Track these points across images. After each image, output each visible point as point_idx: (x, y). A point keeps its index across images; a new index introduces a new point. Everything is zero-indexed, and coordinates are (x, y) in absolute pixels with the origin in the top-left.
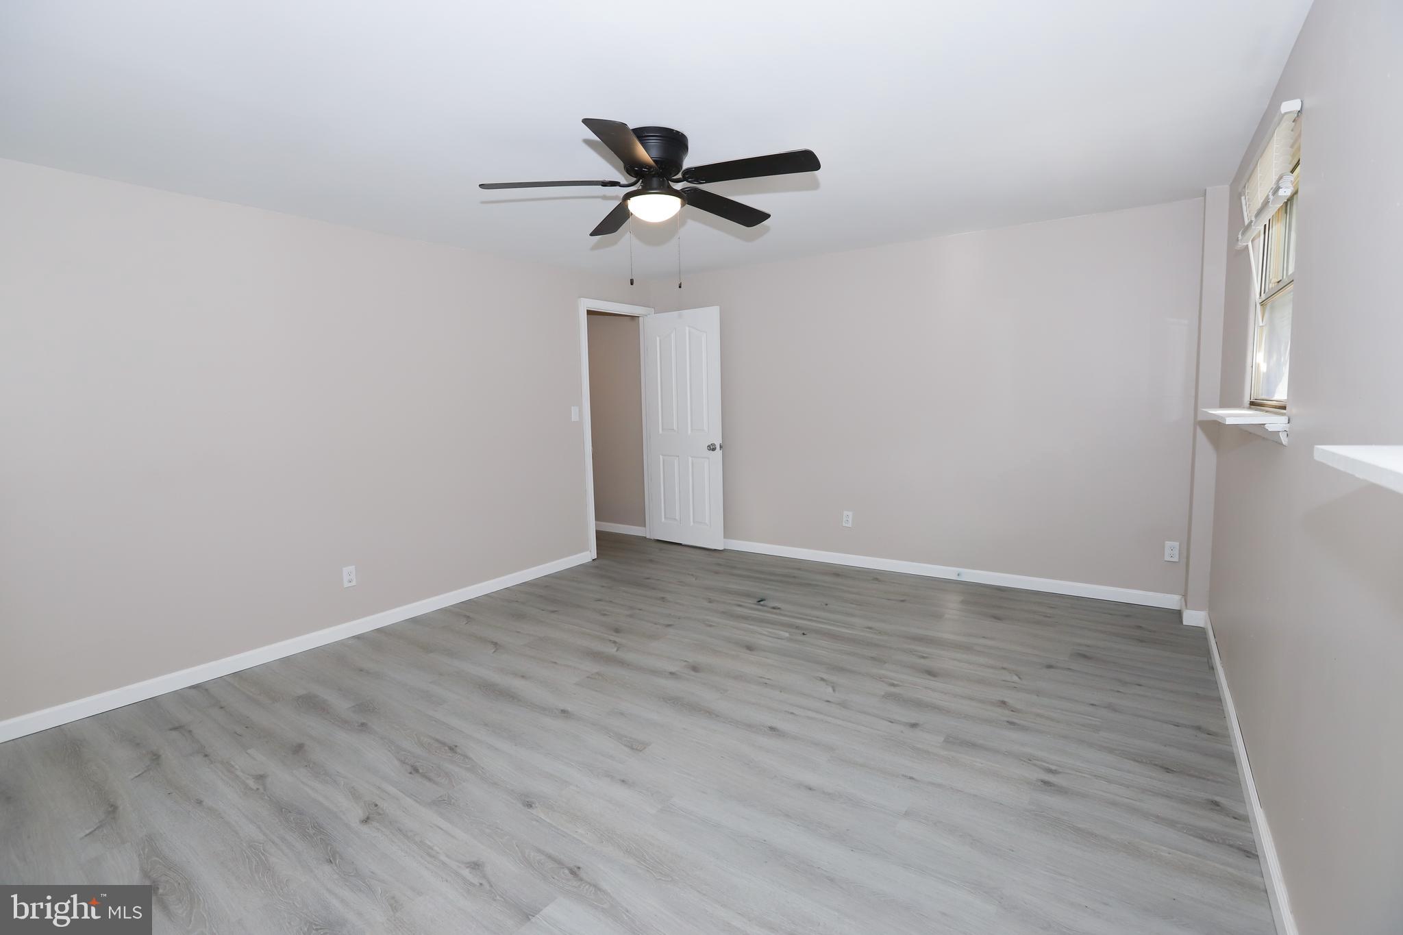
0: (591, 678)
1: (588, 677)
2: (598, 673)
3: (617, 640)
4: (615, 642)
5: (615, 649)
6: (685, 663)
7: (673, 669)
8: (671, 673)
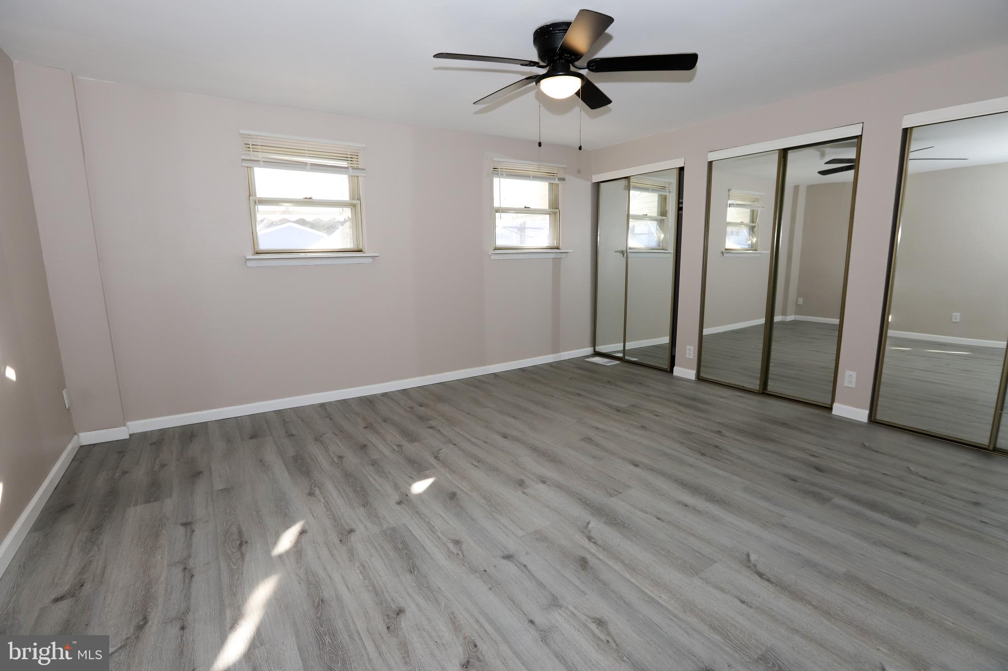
0: (618, 492)
1: (620, 493)
2: (611, 496)
3: (586, 543)
4: (590, 538)
5: (590, 526)
6: (526, 491)
7: (541, 486)
8: (544, 482)
